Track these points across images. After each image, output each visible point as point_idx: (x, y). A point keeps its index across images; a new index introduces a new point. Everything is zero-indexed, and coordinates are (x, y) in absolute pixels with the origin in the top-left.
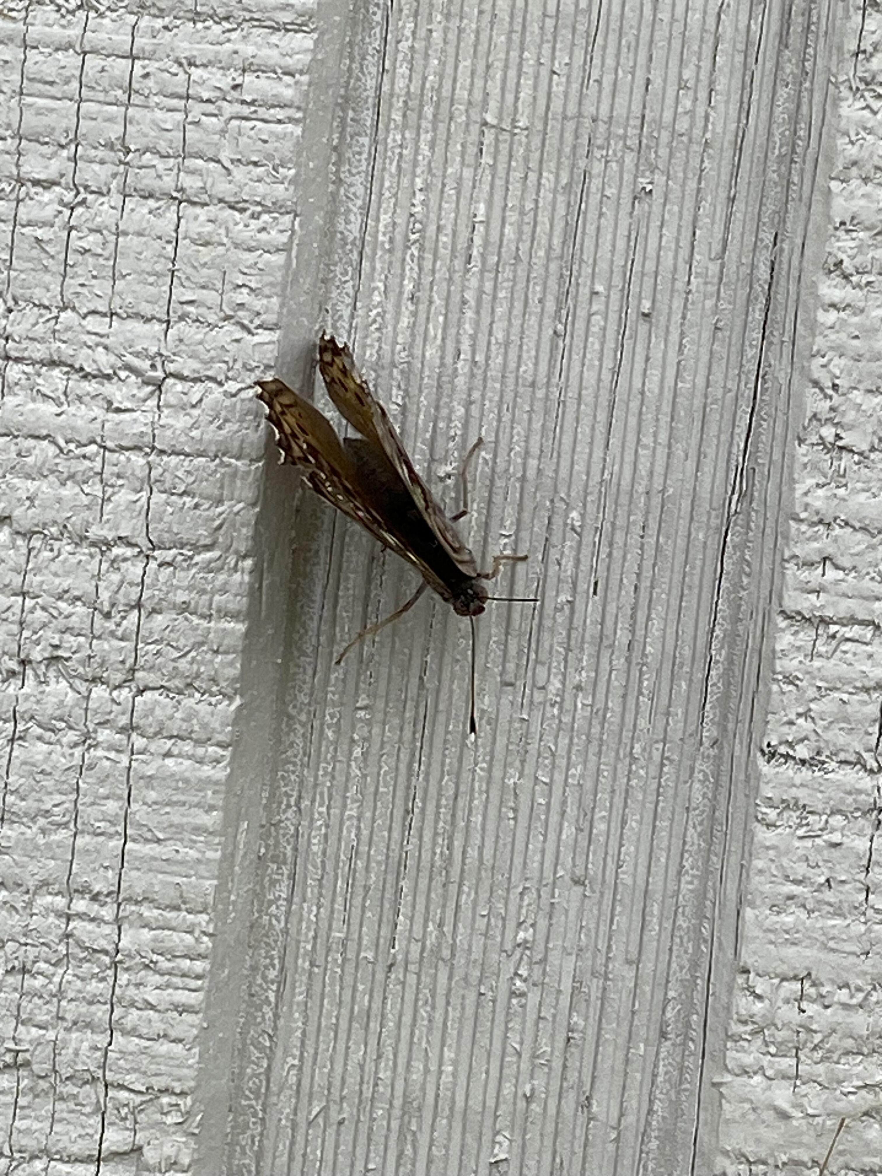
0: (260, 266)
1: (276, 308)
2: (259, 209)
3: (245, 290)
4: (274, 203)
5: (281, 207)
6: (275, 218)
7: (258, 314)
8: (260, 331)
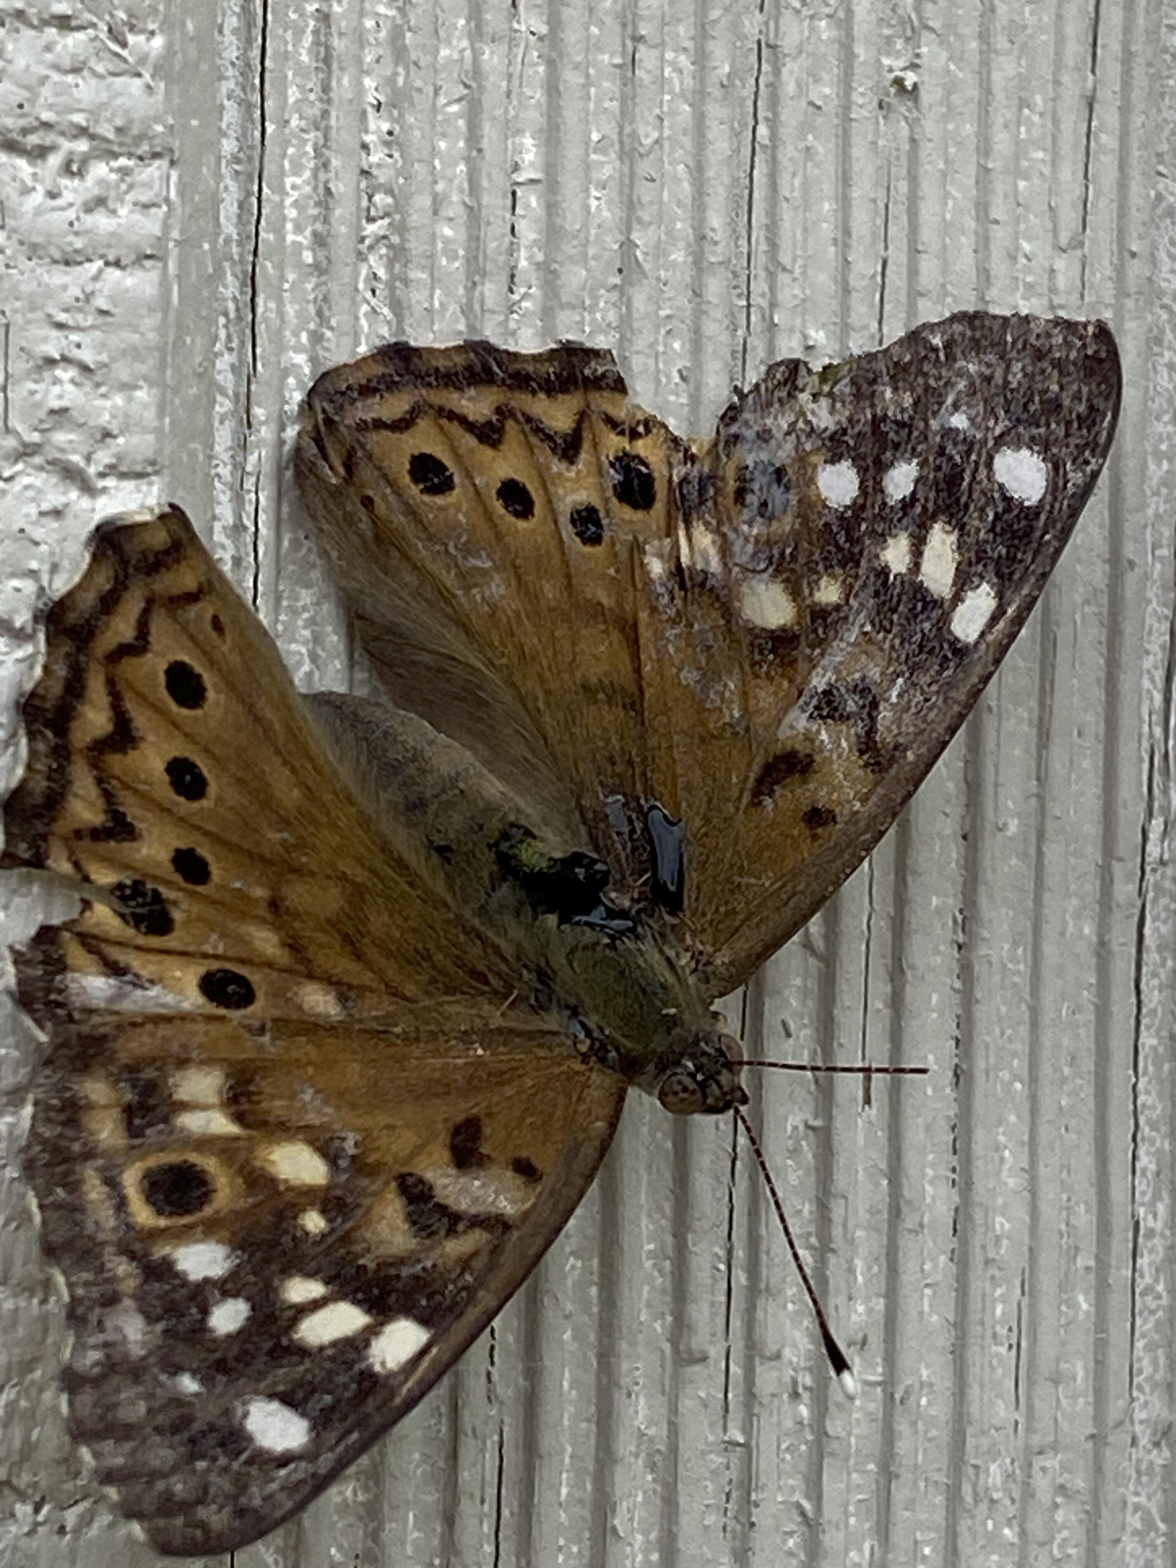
0: (101, 302)
1: (150, 415)
2: (82, 146)
3: (65, 374)
4: (119, 130)
5: (140, 139)
6: (124, 172)
7: (107, 434)
8: (110, 482)
